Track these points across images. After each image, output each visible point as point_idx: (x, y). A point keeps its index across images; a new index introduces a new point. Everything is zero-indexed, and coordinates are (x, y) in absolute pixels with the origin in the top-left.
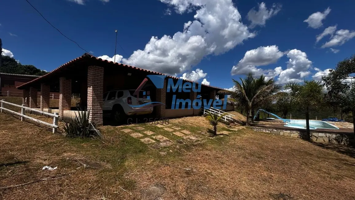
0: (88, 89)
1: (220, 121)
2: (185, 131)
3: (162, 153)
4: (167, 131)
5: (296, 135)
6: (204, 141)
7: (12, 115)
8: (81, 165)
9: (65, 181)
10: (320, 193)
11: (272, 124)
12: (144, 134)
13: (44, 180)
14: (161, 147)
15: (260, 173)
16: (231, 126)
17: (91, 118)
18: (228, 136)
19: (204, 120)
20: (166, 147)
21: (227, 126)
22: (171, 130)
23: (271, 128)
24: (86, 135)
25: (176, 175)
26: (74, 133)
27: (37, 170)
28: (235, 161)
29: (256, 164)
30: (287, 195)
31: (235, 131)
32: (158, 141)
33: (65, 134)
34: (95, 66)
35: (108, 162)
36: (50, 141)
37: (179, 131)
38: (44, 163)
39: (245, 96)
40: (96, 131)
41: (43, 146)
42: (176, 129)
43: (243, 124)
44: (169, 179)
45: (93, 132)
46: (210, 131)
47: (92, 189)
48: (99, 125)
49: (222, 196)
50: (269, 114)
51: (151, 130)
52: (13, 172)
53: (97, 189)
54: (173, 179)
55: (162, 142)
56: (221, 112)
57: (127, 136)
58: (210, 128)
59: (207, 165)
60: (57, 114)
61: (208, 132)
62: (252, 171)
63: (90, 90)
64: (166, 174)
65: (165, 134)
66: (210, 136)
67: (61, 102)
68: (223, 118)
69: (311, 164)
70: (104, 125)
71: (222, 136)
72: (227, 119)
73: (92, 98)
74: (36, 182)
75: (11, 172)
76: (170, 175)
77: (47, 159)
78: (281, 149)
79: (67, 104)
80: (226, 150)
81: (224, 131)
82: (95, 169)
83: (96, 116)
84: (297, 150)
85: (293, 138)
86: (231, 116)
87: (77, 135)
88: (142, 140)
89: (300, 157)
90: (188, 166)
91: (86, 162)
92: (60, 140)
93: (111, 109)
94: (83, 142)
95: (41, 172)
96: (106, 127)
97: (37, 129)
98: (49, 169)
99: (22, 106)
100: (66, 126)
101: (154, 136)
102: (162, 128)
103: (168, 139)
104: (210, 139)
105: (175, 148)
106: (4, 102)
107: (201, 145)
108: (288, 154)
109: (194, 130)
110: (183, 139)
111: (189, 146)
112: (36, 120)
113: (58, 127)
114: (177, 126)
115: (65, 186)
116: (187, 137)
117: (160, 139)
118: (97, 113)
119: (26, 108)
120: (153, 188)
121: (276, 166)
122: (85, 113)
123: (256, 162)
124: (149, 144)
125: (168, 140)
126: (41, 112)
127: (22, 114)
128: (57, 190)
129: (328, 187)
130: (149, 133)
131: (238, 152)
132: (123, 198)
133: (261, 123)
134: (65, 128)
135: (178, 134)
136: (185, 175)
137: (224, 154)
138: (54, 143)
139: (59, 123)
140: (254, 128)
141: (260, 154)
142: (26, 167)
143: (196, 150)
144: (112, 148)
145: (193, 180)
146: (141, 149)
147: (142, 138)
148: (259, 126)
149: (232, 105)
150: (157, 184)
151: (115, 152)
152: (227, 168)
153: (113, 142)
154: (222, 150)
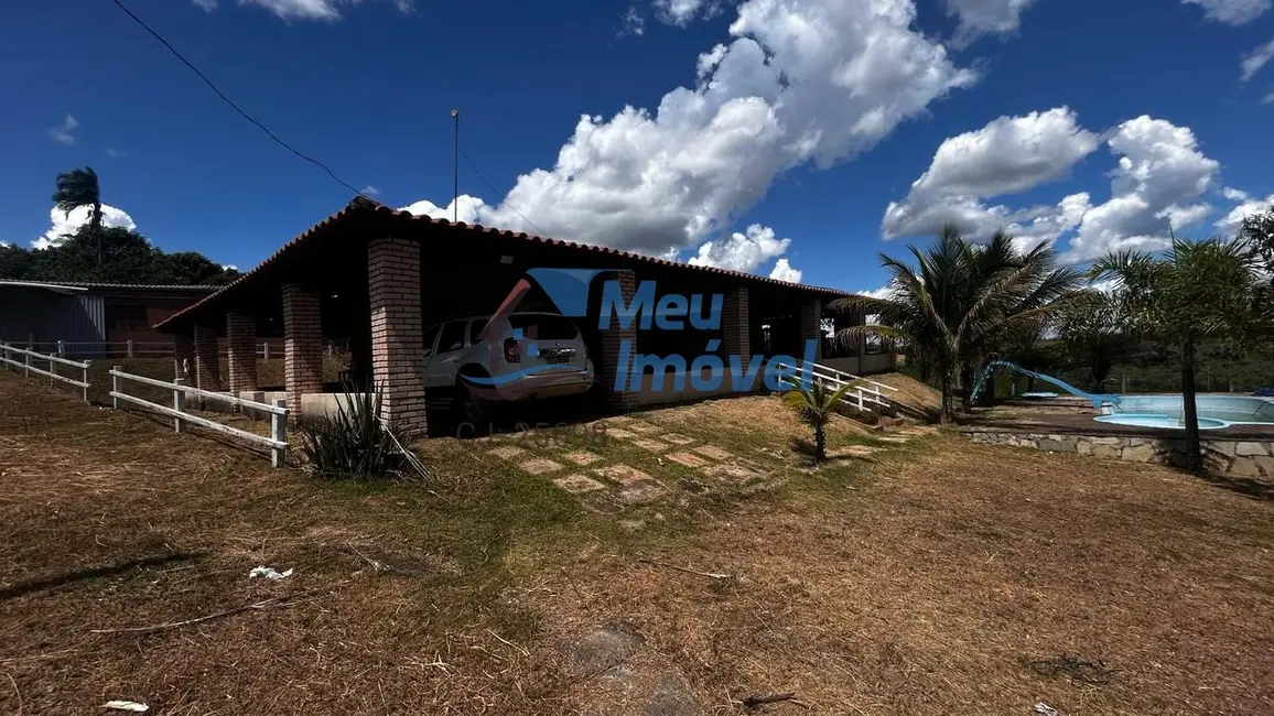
0: (373, 318)
1: (840, 409)
2: (709, 450)
4: (646, 451)
5: (1143, 451)
6: (779, 482)
7: (148, 413)
8: (365, 563)
9: (318, 611)
10: (1227, 660)
11: (1042, 416)
12: (564, 462)
13: (255, 609)
14: (626, 505)
15: (986, 588)
16: (881, 428)
17: (386, 416)
18: (869, 461)
19: (778, 410)
20: (643, 505)
21: (865, 428)
22: (661, 447)
23: (1040, 429)
24: (374, 472)
25: (677, 596)
26: (336, 466)
27: (234, 579)
28: (895, 548)
29: (975, 559)
30: (1091, 665)
31: (896, 444)
32: (616, 485)
33: (308, 469)
34: (389, 239)
35: (449, 554)
36: (265, 491)
37: (687, 448)
38: (254, 557)
39: (931, 314)
40: (408, 455)
41: (248, 507)
42: (676, 441)
43: (931, 417)
44: (652, 607)
45: (397, 461)
46: (800, 447)
47: (401, 635)
48: (415, 437)
49: (839, 664)
50: (1031, 379)
51: (588, 449)
52: (164, 584)
53: (418, 639)
54: (665, 607)
55: (627, 489)
56: (842, 378)
57: (509, 468)
58: (801, 437)
59: (788, 563)
60: (282, 404)
61: (794, 450)
62: (959, 584)
63: (379, 321)
64: (642, 591)
65: (639, 459)
66: (802, 465)
67: (292, 366)
68: (850, 399)
69: (1198, 556)
70: (430, 437)
71: (846, 463)
72: (865, 403)
73: (385, 346)
74: (233, 614)
75: (158, 584)
76: (656, 593)
77: (260, 547)
78: (1079, 504)
79: (311, 373)
80: (863, 513)
81: (857, 447)
82: (407, 576)
83: (405, 408)
84: (1144, 509)
85: (1133, 465)
86: (881, 389)
87: (347, 469)
88: (561, 482)
89: (1152, 533)
90: (719, 566)
91: (378, 555)
92: (296, 487)
93: (452, 384)
94: (366, 494)
95: (244, 586)
96: (439, 441)
97: (227, 455)
98: (270, 575)
99: (175, 385)
100: (311, 445)
101: (600, 467)
102: (626, 441)
103: (647, 477)
104: (801, 474)
105: (673, 506)
106: (119, 373)
107: (766, 496)
108: (1106, 523)
109: (740, 443)
110: (702, 476)
111: (725, 501)
112: (218, 426)
113: (288, 447)
114: (679, 431)
115: (319, 627)
117: (621, 476)
118: (408, 398)
119: (189, 391)
120: (598, 635)
121: (1052, 565)
122: (368, 399)
123: (975, 552)
124: (583, 495)
125: (647, 482)
126: (234, 400)
127: (175, 411)
128: (298, 638)
129: (1260, 640)
130: (584, 458)
131: (906, 518)
132: (501, 665)
133: (1001, 412)
134: (307, 451)
135: (684, 459)
136: (712, 595)
137: (852, 523)
138: (279, 496)
139: (289, 434)
140: (972, 433)
141: (989, 524)
142: (201, 571)
143: (750, 513)
144: (460, 509)
145: (736, 610)
146: (557, 511)
147: (558, 474)
148: (991, 425)
149: (886, 349)
150: (611, 624)
151: (469, 521)
152: (861, 572)
153: (464, 489)
154: (844, 513)
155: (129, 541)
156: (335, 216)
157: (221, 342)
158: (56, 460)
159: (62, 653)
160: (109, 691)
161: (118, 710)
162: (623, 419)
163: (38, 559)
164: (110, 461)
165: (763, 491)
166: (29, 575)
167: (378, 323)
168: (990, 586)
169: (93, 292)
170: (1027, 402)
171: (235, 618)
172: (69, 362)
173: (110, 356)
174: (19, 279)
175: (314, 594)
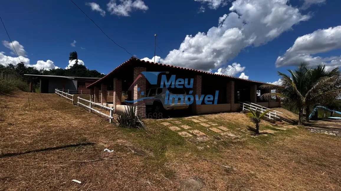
1: (263, 118)
2: (222, 128)
3: (199, 148)
4: (203, 126)
6: (244, 139)
7: (84, 107)
8: (130, 151)
9: (119, 162)
11: (337, 125)
12: (181, 128)
13: (105, 160)
14: (198, 142)
15: (323, 185)
16: (277, 125)
17: (136, 112)
18: (274, 135)
19: (243, 117)
20: (203, 142)
21: (271, 124)
22: (207, 126)
23: (336, 130)
24: (133, 126)
25: (215, 171)
26: (124, 124)
27: (101, 151)
28: (286, 165)
29: (317, 173)
31: (283, 130)
32: (195, 136)
33: (118, 124)
34: (139, 67)
35: (151, 151)
36: (108, 129)
37: (216, 126)
38: (105, 146)
39: (295, 90)
40: (141, 123)
41: (104, 133)
42: (212, 124)
43: (294, 123)
44: (207, 174)
45: (138, 124)
46: (251, 129)
47: (139, 172)
48: (144, 118)
50: (332, 112)
51: (187, 125)
53: (143, 174)
54: (211, 175)
55: (199, 137)
56: (263, 108)
57: (166, 128)
58: (250, 126)
59: (249, 165)
60: (113, 108)
61: (248, 130)
64: (204, 169)
65: (201, 128)
66: (252, 135)
67: (115, 98)
68: (266, 115)
71: (266, 135)
72: (271, 117)
74: (100, 160)
75: (85, 150)
76: (208, 170)
77: (106, 143)
79: (119, 100)
80: (273, 152)
81: (269, 130)
82: (141, 156)
83: (141, 110)
86: (277, 113)
87: (126, 125)
88: (180, 133)
90: (227, 164)
91: (134, 149)
92: (115, 128)
93: (152, 104)
94: (131, 132)
95: (103, 153)
96: (148, 119)
97: (100, 119)
98: (108, 151)
99: (90, 101)
100: (118, 118)
101: (191, 130)
102: (198, 123)
103: (204, 134)
104: (251, 137)
105: (212, 143)
106: (79, 98)
107: (241, 143)
109: (232, 126)
110: (220, 135)
111: (227, 143)
112: (98, 112)
113: (113, 118)
114: (213, 121)
115: (119, 167)
116: (225, 133)
117: (197, 133)
118: (142, 108)
119: (93, 103)
120: (191, 180)
122: (132, 108)
123: (317, 170)
124: (186, 138)
125: (204, 136)
126: (102, 106)
127: (90, 107)
128: (115, 169)
130: (186, 127)
131: (289, 155)
132: (165, 185)
133: (321, 123)
134: (118, 119)
135: (214, 130)
136: (225, 173)
137: (269, 155)
138: (111, 131)
139: (114, 115)
140: (310, 129)
141: (321, 161)
142: (94, 148)
143: (235, 148)
144: (154, 138)
145: (234, 179)
146: (179, 142)
147: (179, 131)
148: (317, 127)
149: (278, 100)
150: (195, 178)
151: (156, 142)
152: (275, 172)
153: (155, 133)
154: (267, 151)
155: (79, 139)
156: (127, 62)
157: (100, 91)
158: (66, 117)
159: (64, 165)
160: (73, 177)
161: (75, 182)
162: (197, 117)
163: (61, 141)
164: (76, 118)
165: (239, 141)
166: (59, 145)
167: (135, 88)
168: (324, 183)
169: (75, 79)
170: (331, 120)
171: (101, 161)
172: (70, 95)
173: (78, 93)
174: (62, 76)
175: (118, 158)
